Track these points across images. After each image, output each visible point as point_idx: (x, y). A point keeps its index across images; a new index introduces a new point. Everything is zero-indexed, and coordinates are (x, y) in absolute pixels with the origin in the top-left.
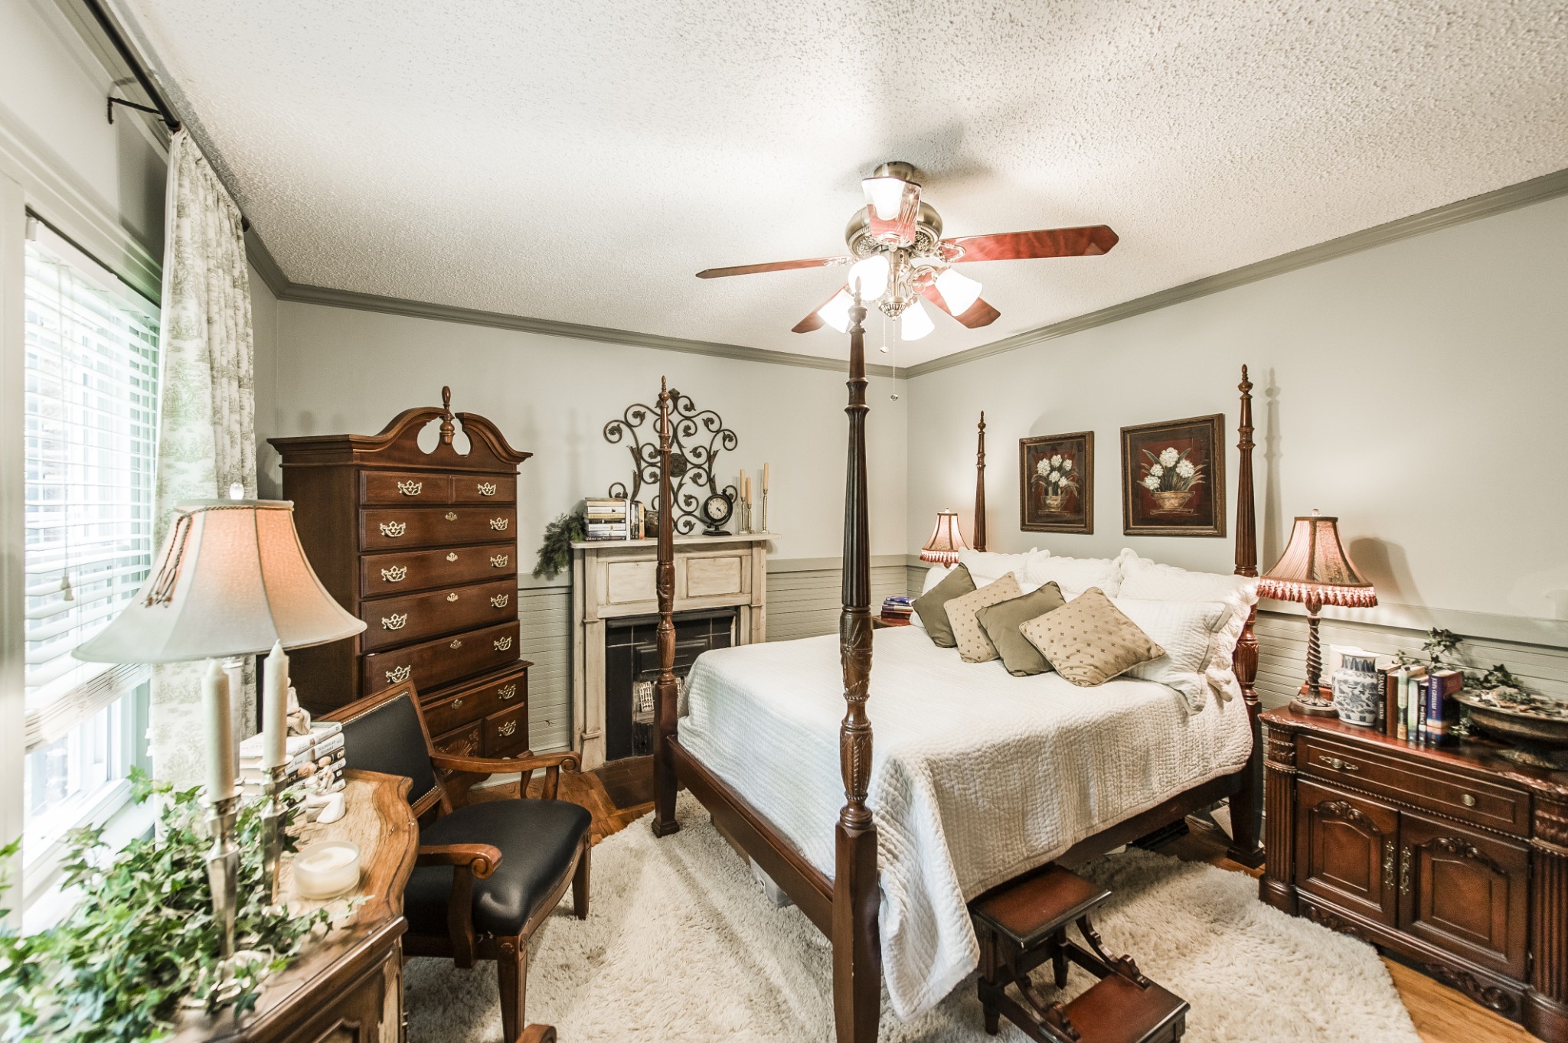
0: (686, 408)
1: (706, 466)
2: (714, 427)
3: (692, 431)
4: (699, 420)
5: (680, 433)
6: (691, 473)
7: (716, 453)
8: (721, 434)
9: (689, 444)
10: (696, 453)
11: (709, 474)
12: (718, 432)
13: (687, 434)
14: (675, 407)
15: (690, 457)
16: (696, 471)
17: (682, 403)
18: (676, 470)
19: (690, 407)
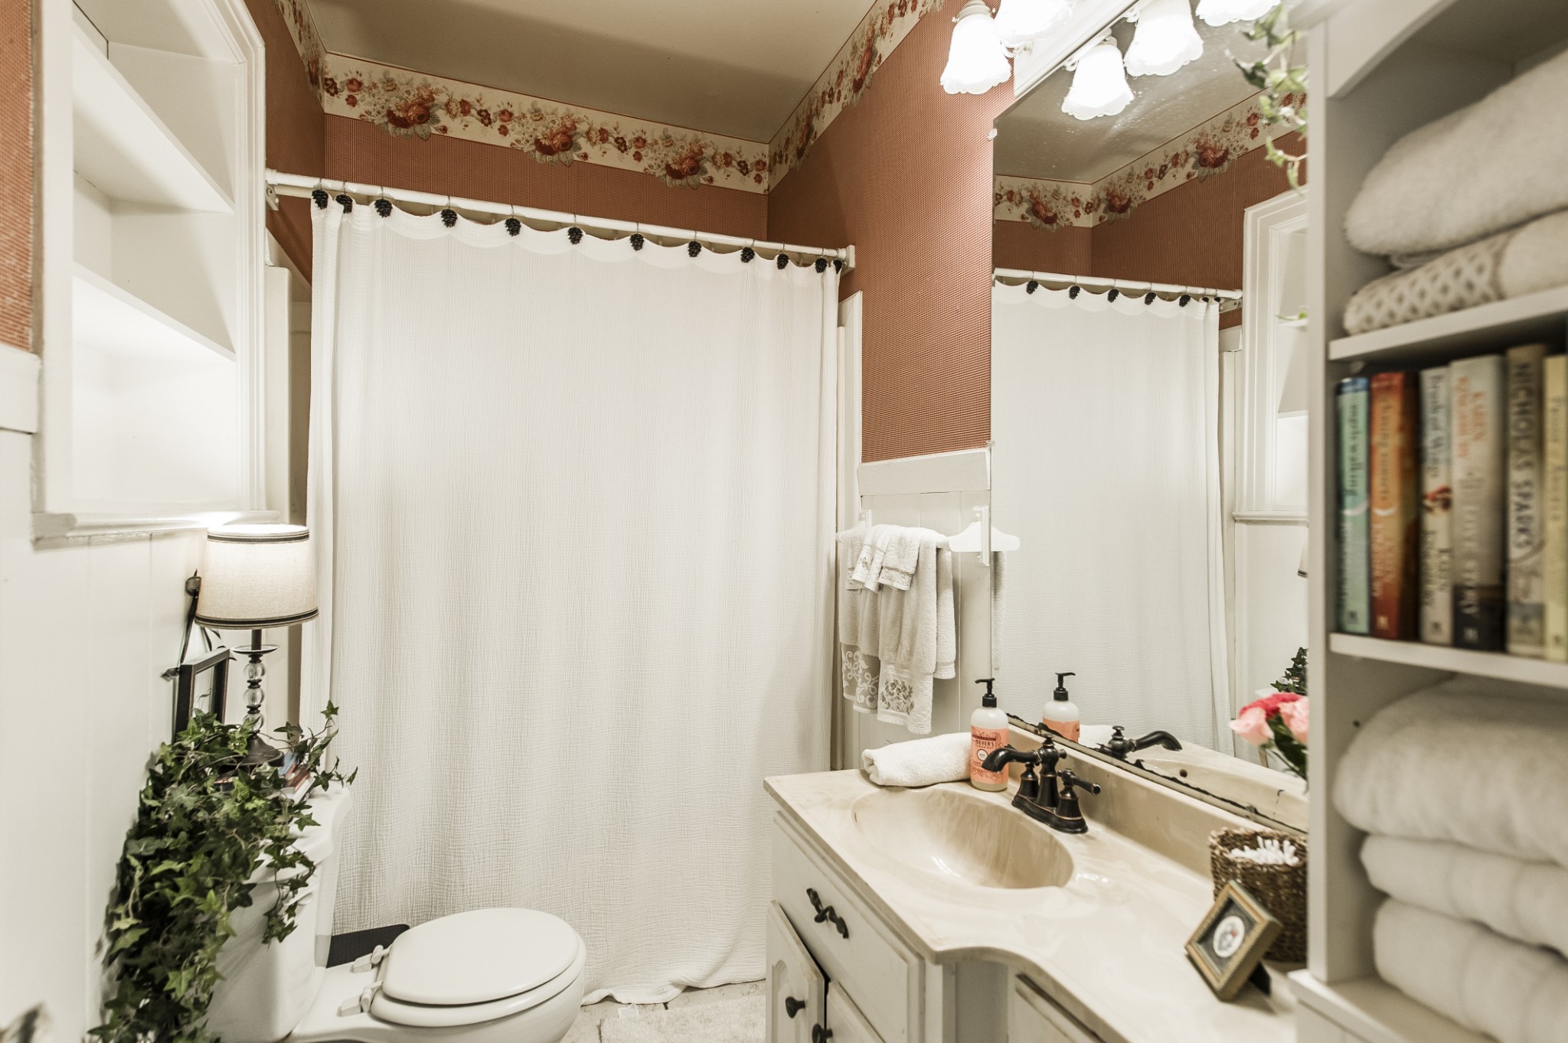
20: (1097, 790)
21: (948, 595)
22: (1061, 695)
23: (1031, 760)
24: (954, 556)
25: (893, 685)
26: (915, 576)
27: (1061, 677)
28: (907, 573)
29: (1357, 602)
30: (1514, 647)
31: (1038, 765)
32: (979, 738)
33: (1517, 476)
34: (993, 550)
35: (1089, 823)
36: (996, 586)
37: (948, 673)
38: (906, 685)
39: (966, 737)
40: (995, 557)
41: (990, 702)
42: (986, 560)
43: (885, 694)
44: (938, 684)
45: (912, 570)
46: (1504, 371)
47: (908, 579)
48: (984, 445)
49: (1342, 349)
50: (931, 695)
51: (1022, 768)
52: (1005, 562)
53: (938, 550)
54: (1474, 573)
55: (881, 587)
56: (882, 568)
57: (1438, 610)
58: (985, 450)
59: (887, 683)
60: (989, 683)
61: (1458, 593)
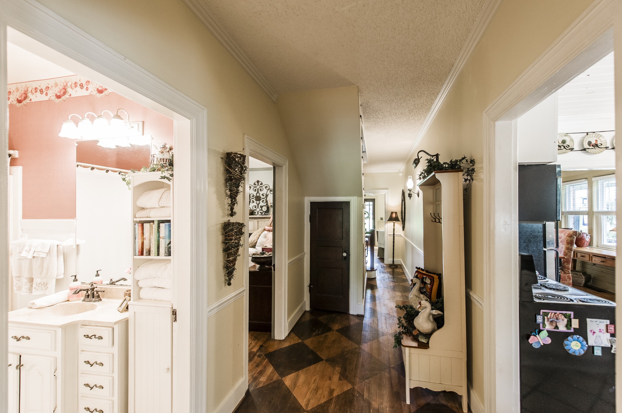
0: (261, 184)
1: (265, 198)
2: (268, 188)
3: (262, 190)
4: (264, 187)
5: (259, 190)
6: (262, 200)
7: (268, 195)
8: (269, 190)
9: (261, 193)
10: (263, 195)
11: (266, 200)
12: (268, 190)
13: (261, 191)
14: (258, 184)
15: (261, 196)
16: (263, 199)
17: (260, 183)
18: (258, 200)
19: (262, 184)
20: (104, 291)
21: (61, 258)
22: (98, 275)
23: (87, 290)
24: (63, 247)
25: (39, 284)
26: (49, 253)
27: (97, 272)
28: (46, 253)
29: (137, 252)
30: (151, 255)
31: (89, 291)
32: (71, 289)
33: (151, 237)
34: (77, 244)
35: (102, 299)
36: (78, 253)
37: (61, 276)
38: (45, 282)
39: (68, 291)
40: (78, 246)
41: (75, 280)
42: (75, 247)
43: (36, 287)
44: (58, 280)
45: (47, 251)
46: (150, 225)
47: (46, 254)
48: (74, 219)
49: (135, 219)
50: (55, 284)
51: (85, 292)
52: (81, 248)
53: (57, 245)
54: (148, 248)
55: (34, 257)
56: (35, 252)
57: (145, 252)
58: (74, 220)
59: (37, 283)
60: (75, 276)
61: (146, 249)
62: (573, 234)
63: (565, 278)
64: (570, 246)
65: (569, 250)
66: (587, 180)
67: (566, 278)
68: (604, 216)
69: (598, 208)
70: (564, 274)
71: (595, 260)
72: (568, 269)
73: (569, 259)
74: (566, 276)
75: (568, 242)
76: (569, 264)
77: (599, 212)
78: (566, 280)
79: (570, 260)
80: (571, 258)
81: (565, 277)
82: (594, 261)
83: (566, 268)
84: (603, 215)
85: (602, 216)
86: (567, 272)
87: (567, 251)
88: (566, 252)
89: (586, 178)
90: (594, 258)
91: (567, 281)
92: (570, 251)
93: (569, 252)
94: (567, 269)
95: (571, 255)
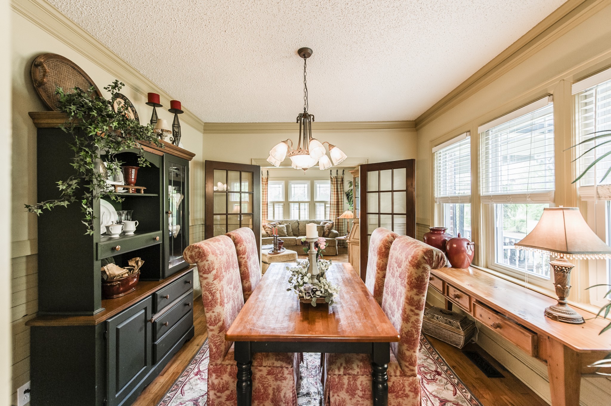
62: (424, 258)
63: (404, 390)
64: (417, 295)
65: (412, 305)
66: (470, 135)
67: (407, 389)
68: (499, 205)
69: (487, 187)
70: (401, 376)
71: (481, 316)
72: (410, 365)
73: (412, 335)
74: (406, 384)
75: (411, 283)
76: (413, 349)
77: (490, 196)
78: (407, 396)
79: (415, 336)
80: (417, 331)
81: (404, 386)
82: (480, 318)
83: (406, 361)
84: (497, 202)
85: (495, 205)
86: (409, 373)
87: (408, 308)
88: (408, 312)
89: (468, 132)
90: (479, 309)
91: (410, 399)
92: (416, 309)
93: (412, 311)
94: (407, 364)
95: (417, 321)
